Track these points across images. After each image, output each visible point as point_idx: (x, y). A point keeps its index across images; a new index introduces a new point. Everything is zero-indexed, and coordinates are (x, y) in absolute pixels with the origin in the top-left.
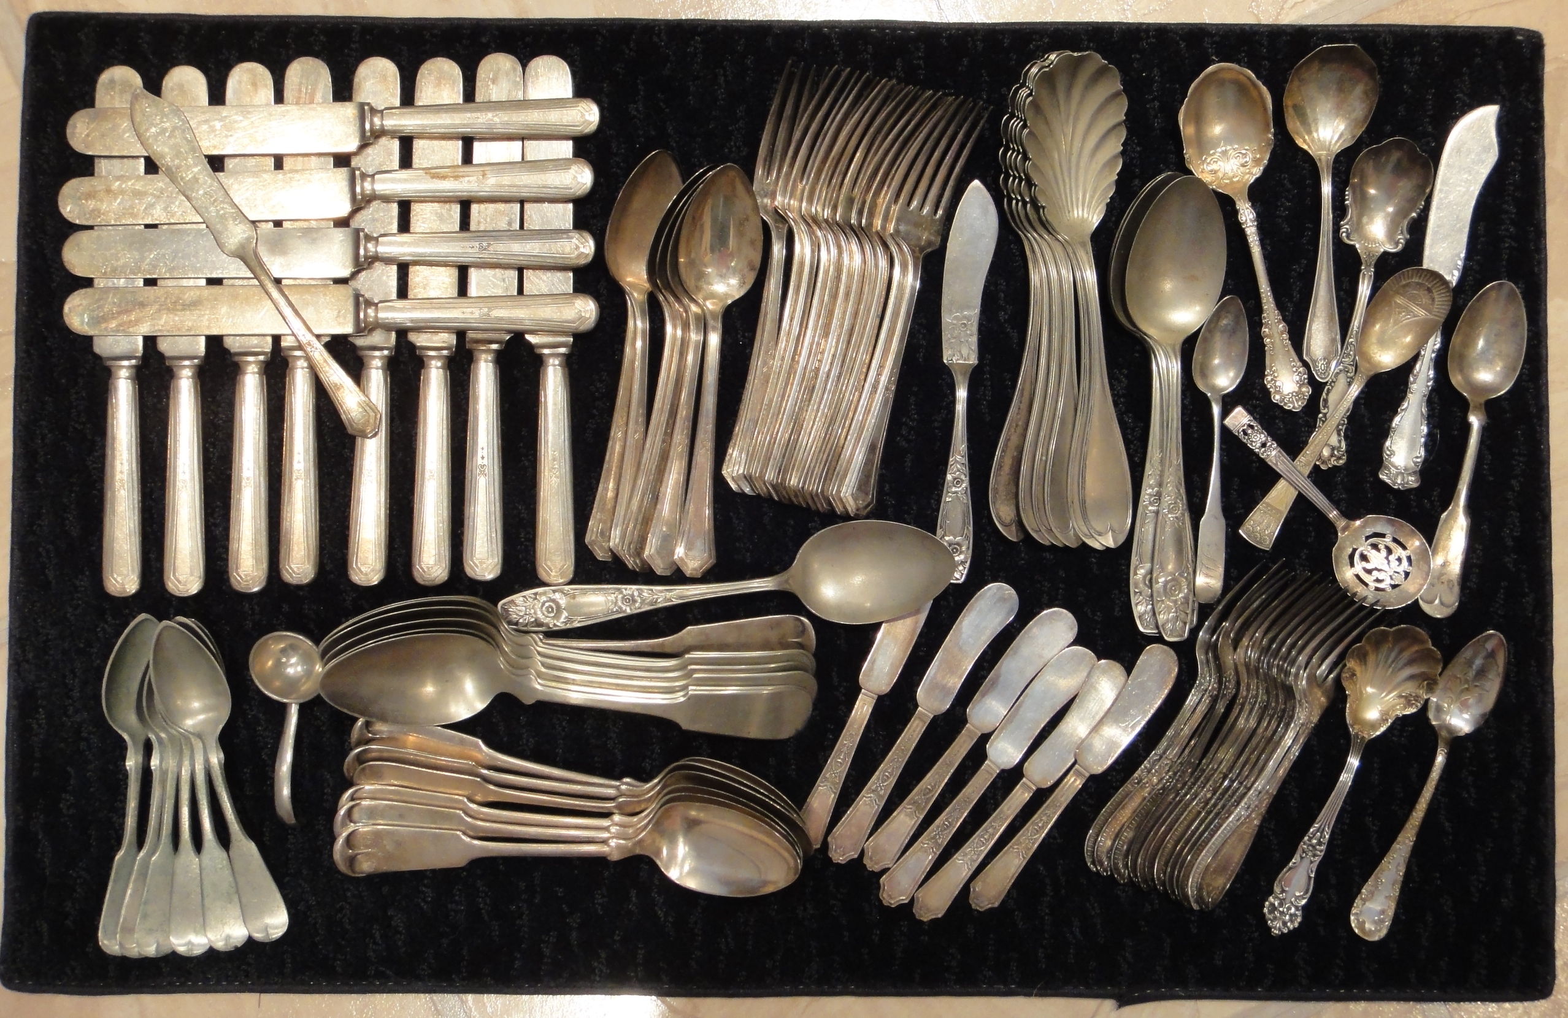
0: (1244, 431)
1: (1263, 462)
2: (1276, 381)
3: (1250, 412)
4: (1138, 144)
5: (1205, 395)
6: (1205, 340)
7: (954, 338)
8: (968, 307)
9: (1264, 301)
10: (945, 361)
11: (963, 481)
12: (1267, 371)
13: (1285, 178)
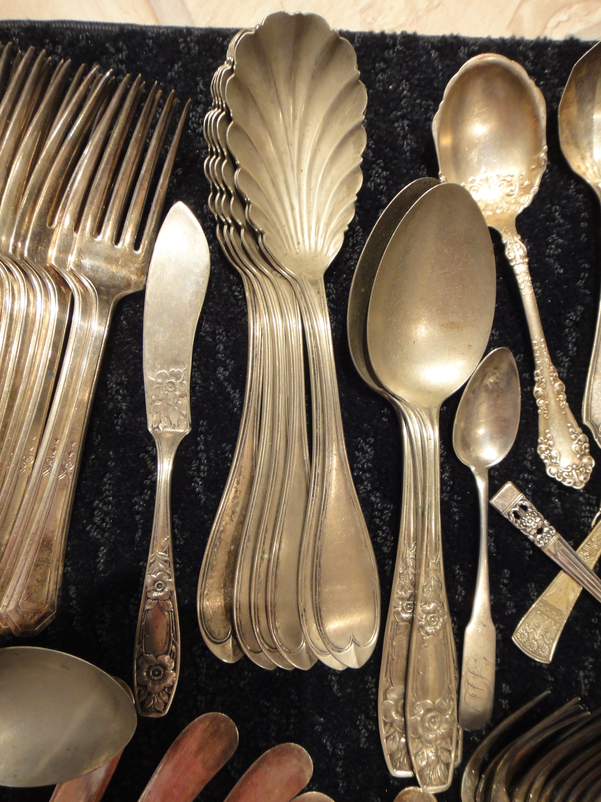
0: (515, 513)
1: (538, 551)
2: (551, 451)
3: (521, 489)
4: (384, 169)
5: (468, 469)
6: (468, 401)
7: (161, 400)
8: (176, 363)
9: (537, 354)
10: (150, 430)
11: (166, 583)
12: (541, 439)
13: (556, 211)
